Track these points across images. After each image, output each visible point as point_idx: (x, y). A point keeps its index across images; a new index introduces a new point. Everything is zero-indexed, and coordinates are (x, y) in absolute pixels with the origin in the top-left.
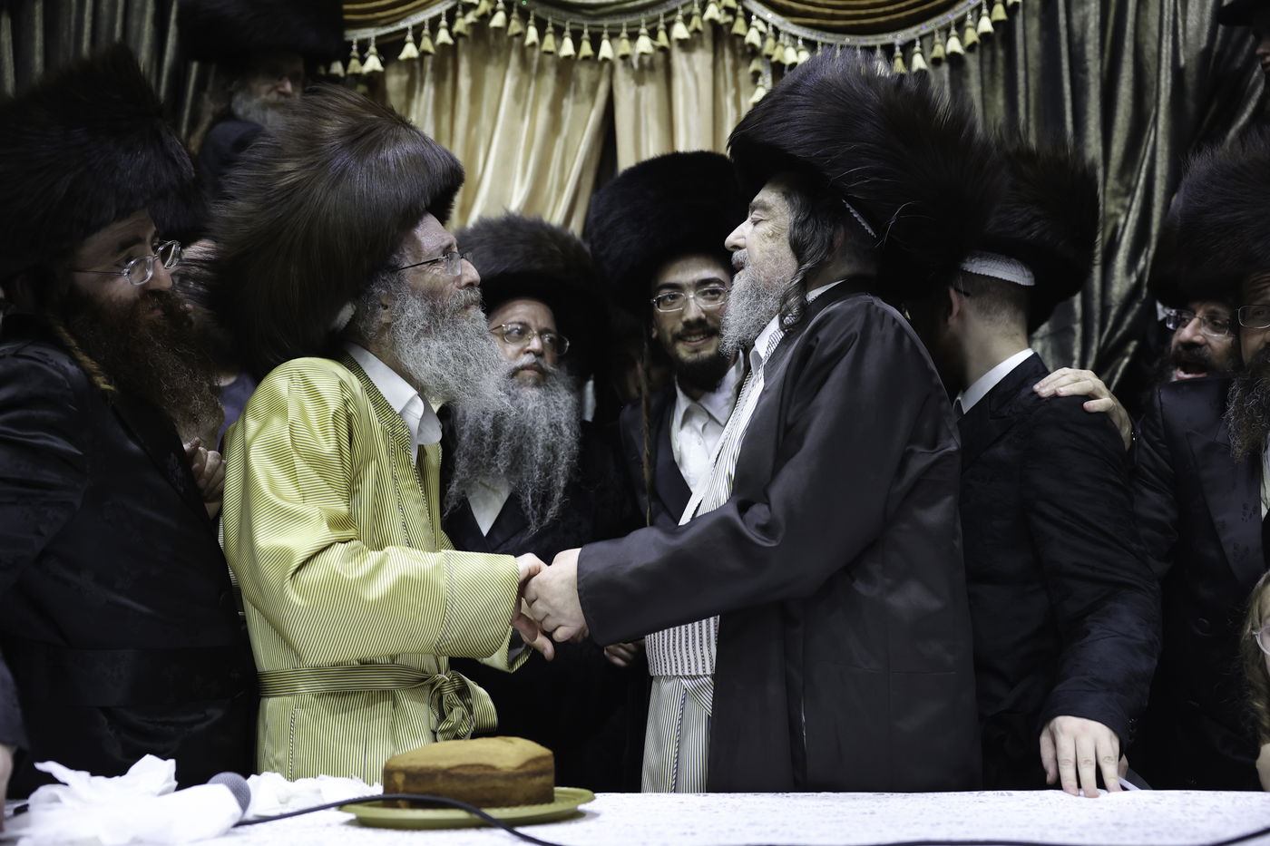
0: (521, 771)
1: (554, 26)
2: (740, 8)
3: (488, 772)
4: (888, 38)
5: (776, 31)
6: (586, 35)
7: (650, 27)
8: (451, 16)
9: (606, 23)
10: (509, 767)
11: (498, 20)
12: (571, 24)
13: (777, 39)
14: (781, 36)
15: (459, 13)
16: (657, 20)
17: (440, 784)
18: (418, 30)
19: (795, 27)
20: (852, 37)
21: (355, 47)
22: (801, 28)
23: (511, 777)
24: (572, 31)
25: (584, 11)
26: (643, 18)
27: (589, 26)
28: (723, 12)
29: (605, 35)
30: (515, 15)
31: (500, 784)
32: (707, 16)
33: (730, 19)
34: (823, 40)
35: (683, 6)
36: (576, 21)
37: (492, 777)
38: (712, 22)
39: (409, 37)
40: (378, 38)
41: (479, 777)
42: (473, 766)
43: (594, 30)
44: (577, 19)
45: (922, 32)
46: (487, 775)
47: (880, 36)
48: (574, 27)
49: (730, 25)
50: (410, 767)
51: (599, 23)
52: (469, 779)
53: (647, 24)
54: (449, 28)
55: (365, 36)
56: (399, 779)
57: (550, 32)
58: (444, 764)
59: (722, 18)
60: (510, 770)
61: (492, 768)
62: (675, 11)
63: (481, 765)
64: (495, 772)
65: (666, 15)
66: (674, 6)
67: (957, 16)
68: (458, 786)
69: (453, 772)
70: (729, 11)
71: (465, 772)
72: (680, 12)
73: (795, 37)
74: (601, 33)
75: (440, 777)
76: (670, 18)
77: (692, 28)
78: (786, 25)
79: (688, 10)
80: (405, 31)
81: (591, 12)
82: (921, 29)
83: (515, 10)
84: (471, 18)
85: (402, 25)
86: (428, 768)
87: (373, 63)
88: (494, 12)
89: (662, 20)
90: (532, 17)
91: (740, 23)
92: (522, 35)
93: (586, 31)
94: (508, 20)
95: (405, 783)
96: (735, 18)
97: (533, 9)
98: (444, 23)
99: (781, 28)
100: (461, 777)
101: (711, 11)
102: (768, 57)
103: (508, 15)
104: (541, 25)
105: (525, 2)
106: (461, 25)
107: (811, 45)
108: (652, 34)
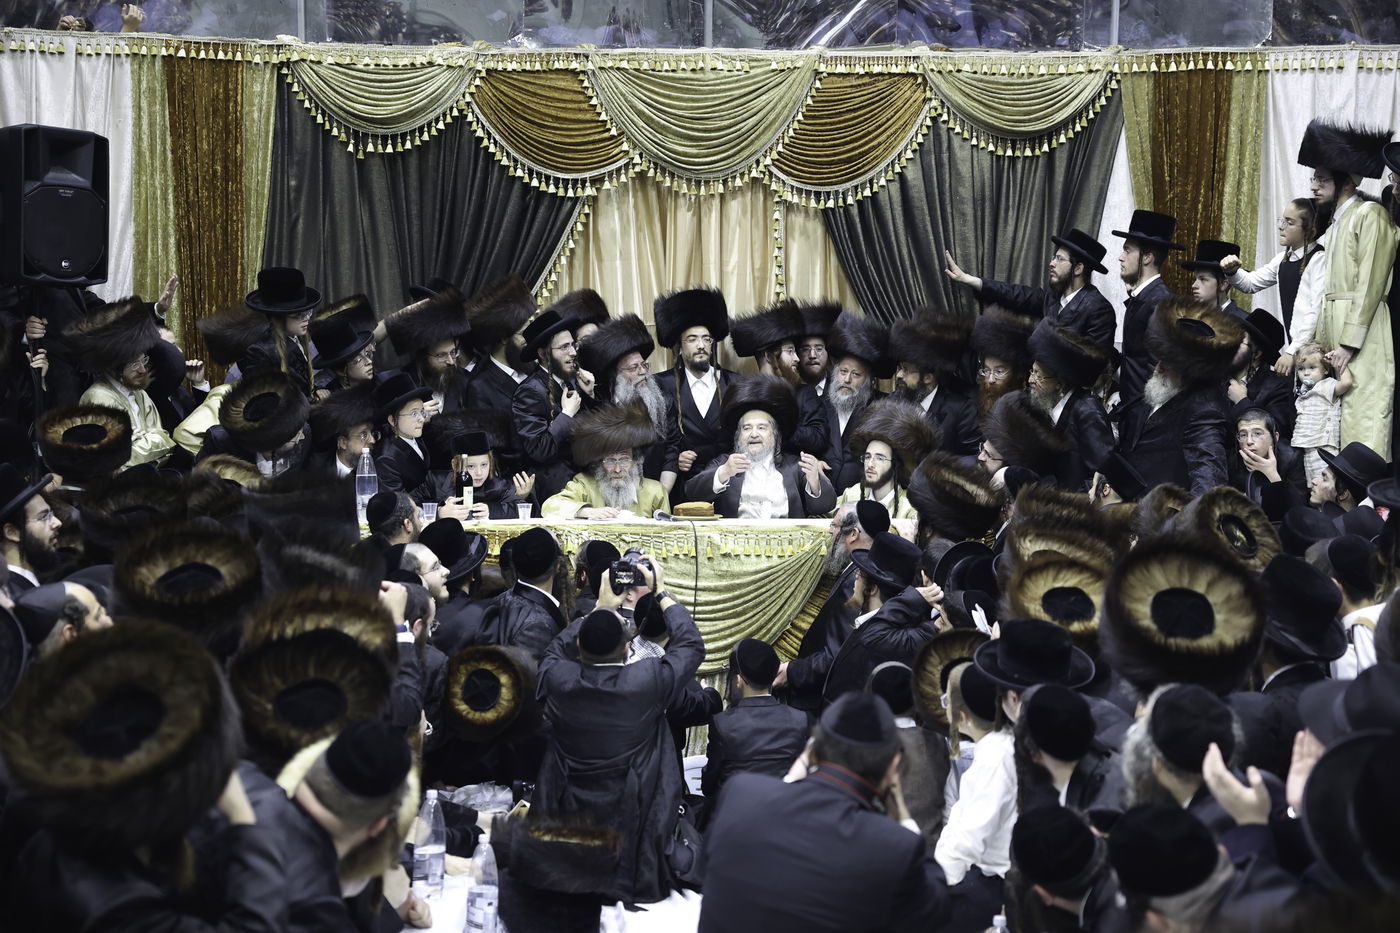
1: (677, 176)
2: (767, 171)
4: (835, 188)
5: (784, 184)
6: (693, 182)
7: (724, 178)
9: (703, 176)
11: (651, 173)
12: (686, 176)
13: (785, 187)
15: (631, 166)
16: (728, 177)
18: (610, 174)
19: (793, 181)
20: (819, 188)
21: (579, 182)
22: (796, 182)
24: (686, 179)
25: (692, 170)
26: (721, 176)
27: (695, 179)
28: (759, 173)
29: (703, 184)
30: (659, 171)
32: (752, 175)
33: (762, 176)
34: (806, 189)
35: (740, 170)
36: (689, 177)
38: (754, 177)
39: (606, 178)
40: (590, 178)
43: (698, 181)
44: (689, 174)
45: (855, 185)
49: (763, 179)
51: (700, 178)
54: (626, 174)
55: (583, 176)
57: (675, 180)
59: (759, 176)
62: (736, 173)
65: (731, 172)
67: (869, 178)
70: (762, 172)
72: (739, 173)
73: (792, 187)
74: (701, 183)
76: (734, 176)
77: (744, 180)
78: (790, 181)
79: (742, 171)
80: (605, 174)
81: (696, 171)
82: (854, 183)
83: (659, 169)
84: (637, 169)
85: (602, 171)
87: (589, 191)
88: (649, 168)
89: (730, 177)
90: (667, 173)
91: (767, 177)
92: (662, 182)
94: (656, 173)
97: (667, 169)
98: (623, 171)
99: (786, 182)
101: (754, 174)
102: (780, 197)
103: (655, 169)
104: (672, 175)
105: (664, 164)
106: (631, 173)
107: (800, 191)
108: (725, 182)
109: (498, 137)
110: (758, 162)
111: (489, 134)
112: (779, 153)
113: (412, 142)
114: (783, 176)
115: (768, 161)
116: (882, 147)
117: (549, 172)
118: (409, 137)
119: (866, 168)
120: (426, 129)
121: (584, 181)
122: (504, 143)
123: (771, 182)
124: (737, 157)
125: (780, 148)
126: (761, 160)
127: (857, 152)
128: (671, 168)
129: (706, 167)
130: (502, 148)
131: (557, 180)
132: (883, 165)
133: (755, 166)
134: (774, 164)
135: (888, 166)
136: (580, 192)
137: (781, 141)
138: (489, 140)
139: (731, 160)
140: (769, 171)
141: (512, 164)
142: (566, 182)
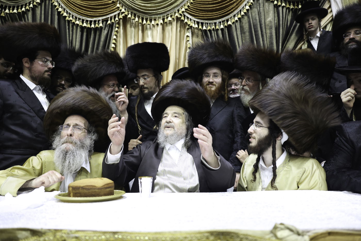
0: (103, 187)
1: (142, 17)
2: (183, 14)
3: (94, 187)
4: (215, 21)
5: (191, 20)
6: (149, 19)
7: (163, 18)
8: (119, 14)
9: (153, 17)
10: (99, 186)
11: (129, 16)
12: (145, 17)
13: (191, 21)
14: (192, 21)
15: (120, 14)
16: (165, 16)
17: (81, 191)
18: (111, 18)
19: (195, 19)
20: (207, 21)
21: (97, 21)
22: (196, 19)
23: (100, 189)
24: (145, 18)
25: (148, 14)
26: (161, 16)
27: (149, 17)
28: (179, 15)
29: (153, 20)
30: (133, 15)
31: (97, 190)
32: (176, 15)
33: (181, 16)
34: (201, 21)
35: (170, 13)
36: (147, 16)
37: (95, 189)
38: (177, 16)
40: (102, 19)
41: (91, 189)
42: (89, 186)
43: (150, 18)
45: (223, 20)
46: (93, 188)
47: (213, 21)
48: (146, 17)
49: (180, 18)
50: (73, 186)
51: (152, 17)
52: (88, 189)
53: (162, 17)
54: (118, 17)
55: (99, 19)
56: (71, 189)
57: (141, 19)
58: (82, 185)
59: (179, 16)
60: (100, 187)
61: (95, 186)
62: (168, 14)
63: (91, 186)
64: (96, 188)
65: (166, 15)
66: (168, 13)
67: (230, 17)
68: (85, 191)
69: (84, 187)
70: (180, 15)
71: (87, 187)
72: (170, 15)
73: (195, 21)
74: (152, 19)
75: (81, 189)
76: (167, 16)
77: (172, 18)
78: (193, 18)
79: (171, 14)
80: (109, 18)
81: (150, 14)
82: (223, 19)
83: (133, 14)
84: (123, 15)
85: (108, 16)
86: (78, 186)
87: (101, 25)
88: (128, 14)
89: (166, 16)
90: (137, 15)
92: (134, 19)
93: (149, 18)
94: (132, 16)
95: (72, 190)
96: (182, 16)
97: (137, 13)
98: (117, 16)
99: (191, 19)
100: (86, 189)
101: (177, 14)
102: (189, 25)
103: (131, 15)
104: (139, 17)
105: (135, 12)
106: (121, 17)
107: (198, 23)
108: (163, 20)
109: (63, 5)
110: (178, 11)
111: (59, 4)
112: (188, 6)
113: (25, 7)
114: (190, 17)
115: (183, 10)
116: (235, 4)
117: (84, 18)
118: (24, 6)
119: (229, 12)
120: (32, 3)
121: (99, 21)
122: (65, 7)
123: (185, 19)
124: (169, 7)
125: (189, 4)
126: (180, 9)
127: (224, 5)
128: (138, 14)
129: (155, 11)
130: (64, 9)
131: (87, 21)
132: (236, 12)
133: (177, 12)
134: (186, 12)
135: (238, 12)
136: (97, 25)
137: (189, 2)
138: (59, 6)
139: (166, 8)
140: (184, 15)
141: (68, 15)
142: (91, 22)
